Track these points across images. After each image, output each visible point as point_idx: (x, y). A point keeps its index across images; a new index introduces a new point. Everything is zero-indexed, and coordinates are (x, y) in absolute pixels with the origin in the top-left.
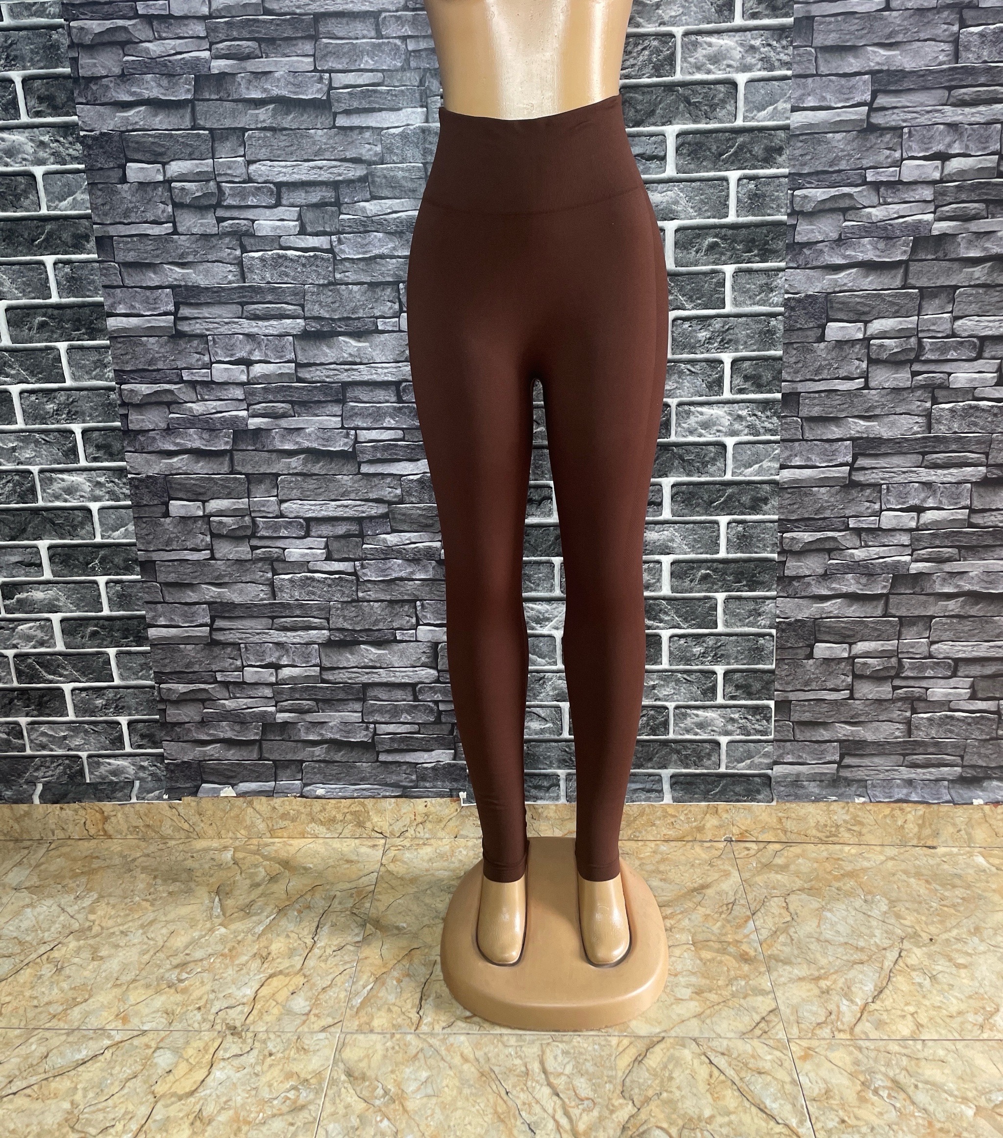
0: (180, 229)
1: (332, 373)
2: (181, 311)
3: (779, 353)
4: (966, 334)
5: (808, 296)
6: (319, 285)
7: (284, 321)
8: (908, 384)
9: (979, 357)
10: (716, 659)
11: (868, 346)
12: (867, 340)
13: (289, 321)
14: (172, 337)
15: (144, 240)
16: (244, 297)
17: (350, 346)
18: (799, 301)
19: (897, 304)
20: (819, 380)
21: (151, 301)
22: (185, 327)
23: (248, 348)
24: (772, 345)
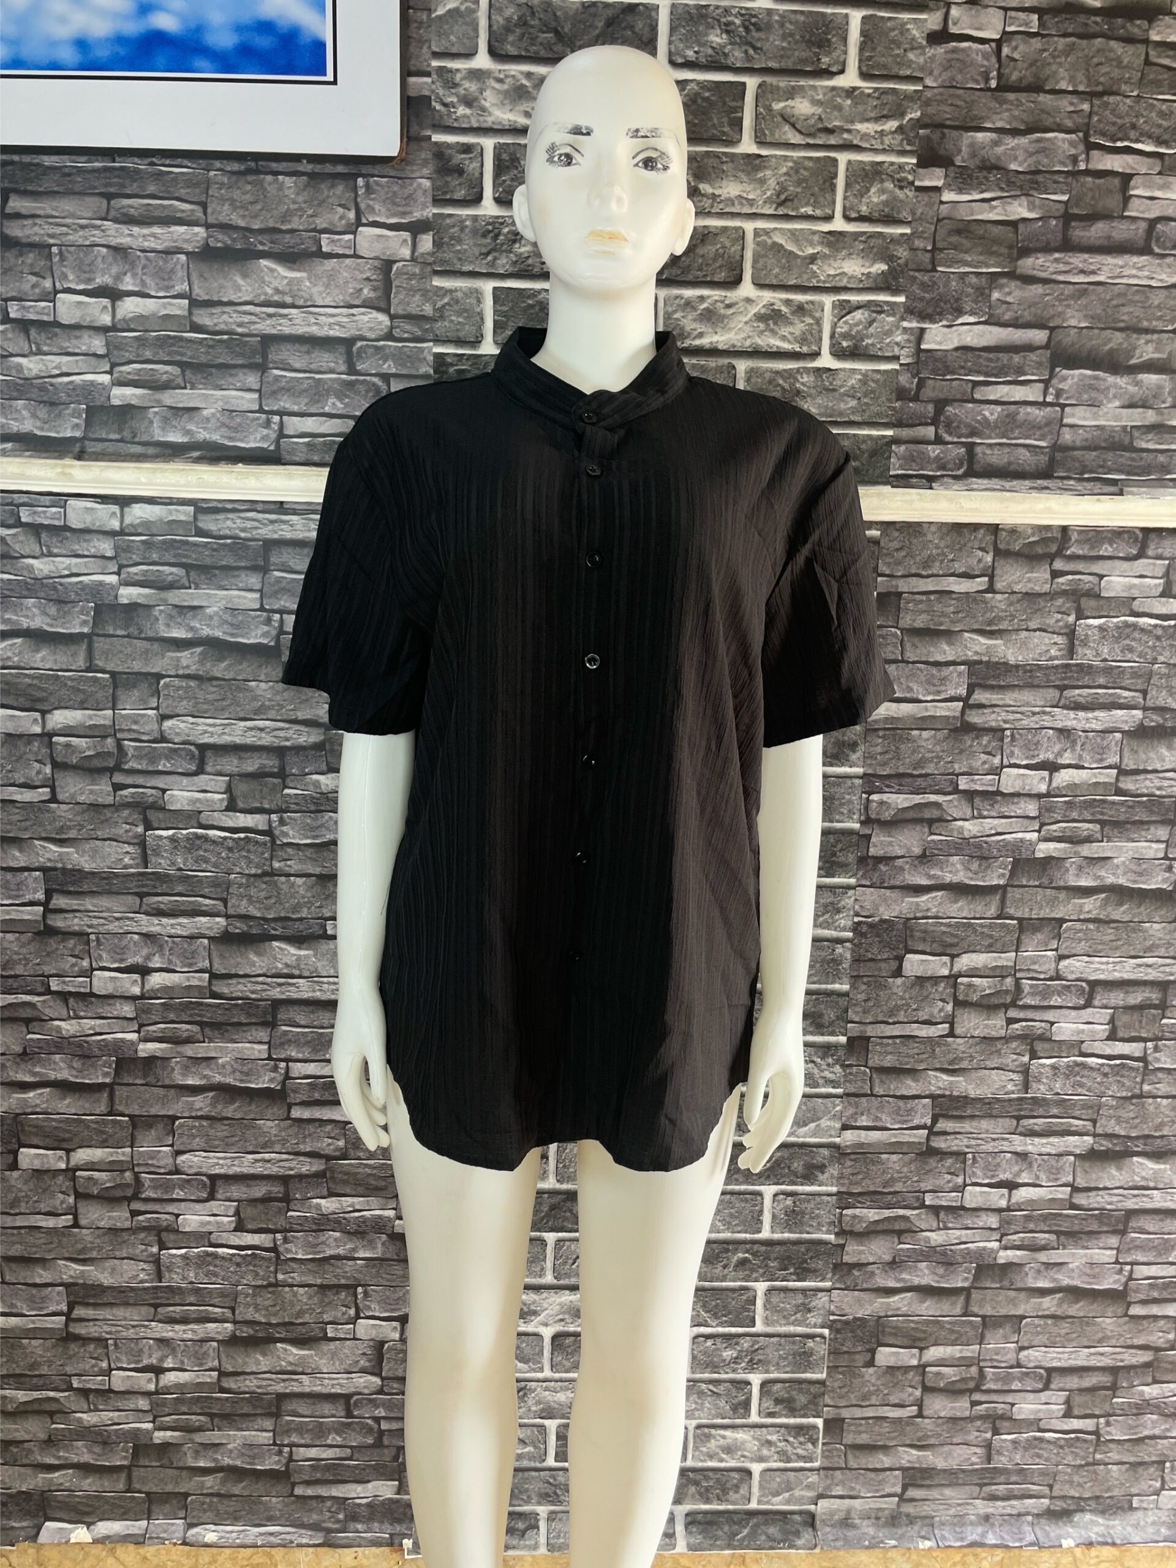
0: (60, 797)
1: (259, 987)
2: (54, 901)
3: (846, 987)
4: (1073, 977)
5: (883, 921)
6: (250, 875)
7: (198, 919)
8: (1002, 1033)
9: (1088, 1004)
10: (753, 1366)
11: (955, 985)
12: (952, 978)
13: (204, 919)
14: (38, 933)
15: (10, 806)
16: (143, 886)
17: (287, 954)
18: (871, 926)
19: (991, 937)
20: (894, 1023)
21: (13, 887)
22: (58, 922)
23: (145, 952)
24: (836, 977)
